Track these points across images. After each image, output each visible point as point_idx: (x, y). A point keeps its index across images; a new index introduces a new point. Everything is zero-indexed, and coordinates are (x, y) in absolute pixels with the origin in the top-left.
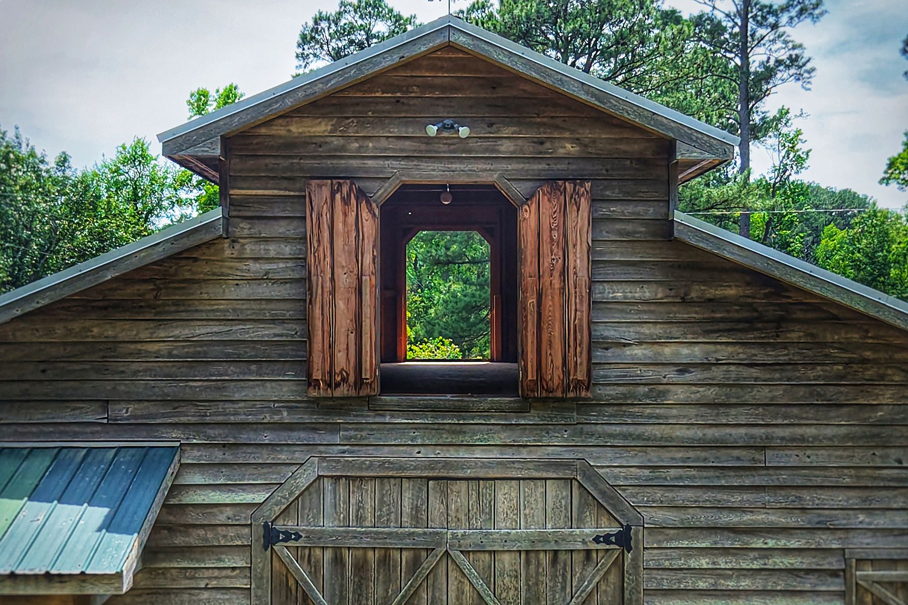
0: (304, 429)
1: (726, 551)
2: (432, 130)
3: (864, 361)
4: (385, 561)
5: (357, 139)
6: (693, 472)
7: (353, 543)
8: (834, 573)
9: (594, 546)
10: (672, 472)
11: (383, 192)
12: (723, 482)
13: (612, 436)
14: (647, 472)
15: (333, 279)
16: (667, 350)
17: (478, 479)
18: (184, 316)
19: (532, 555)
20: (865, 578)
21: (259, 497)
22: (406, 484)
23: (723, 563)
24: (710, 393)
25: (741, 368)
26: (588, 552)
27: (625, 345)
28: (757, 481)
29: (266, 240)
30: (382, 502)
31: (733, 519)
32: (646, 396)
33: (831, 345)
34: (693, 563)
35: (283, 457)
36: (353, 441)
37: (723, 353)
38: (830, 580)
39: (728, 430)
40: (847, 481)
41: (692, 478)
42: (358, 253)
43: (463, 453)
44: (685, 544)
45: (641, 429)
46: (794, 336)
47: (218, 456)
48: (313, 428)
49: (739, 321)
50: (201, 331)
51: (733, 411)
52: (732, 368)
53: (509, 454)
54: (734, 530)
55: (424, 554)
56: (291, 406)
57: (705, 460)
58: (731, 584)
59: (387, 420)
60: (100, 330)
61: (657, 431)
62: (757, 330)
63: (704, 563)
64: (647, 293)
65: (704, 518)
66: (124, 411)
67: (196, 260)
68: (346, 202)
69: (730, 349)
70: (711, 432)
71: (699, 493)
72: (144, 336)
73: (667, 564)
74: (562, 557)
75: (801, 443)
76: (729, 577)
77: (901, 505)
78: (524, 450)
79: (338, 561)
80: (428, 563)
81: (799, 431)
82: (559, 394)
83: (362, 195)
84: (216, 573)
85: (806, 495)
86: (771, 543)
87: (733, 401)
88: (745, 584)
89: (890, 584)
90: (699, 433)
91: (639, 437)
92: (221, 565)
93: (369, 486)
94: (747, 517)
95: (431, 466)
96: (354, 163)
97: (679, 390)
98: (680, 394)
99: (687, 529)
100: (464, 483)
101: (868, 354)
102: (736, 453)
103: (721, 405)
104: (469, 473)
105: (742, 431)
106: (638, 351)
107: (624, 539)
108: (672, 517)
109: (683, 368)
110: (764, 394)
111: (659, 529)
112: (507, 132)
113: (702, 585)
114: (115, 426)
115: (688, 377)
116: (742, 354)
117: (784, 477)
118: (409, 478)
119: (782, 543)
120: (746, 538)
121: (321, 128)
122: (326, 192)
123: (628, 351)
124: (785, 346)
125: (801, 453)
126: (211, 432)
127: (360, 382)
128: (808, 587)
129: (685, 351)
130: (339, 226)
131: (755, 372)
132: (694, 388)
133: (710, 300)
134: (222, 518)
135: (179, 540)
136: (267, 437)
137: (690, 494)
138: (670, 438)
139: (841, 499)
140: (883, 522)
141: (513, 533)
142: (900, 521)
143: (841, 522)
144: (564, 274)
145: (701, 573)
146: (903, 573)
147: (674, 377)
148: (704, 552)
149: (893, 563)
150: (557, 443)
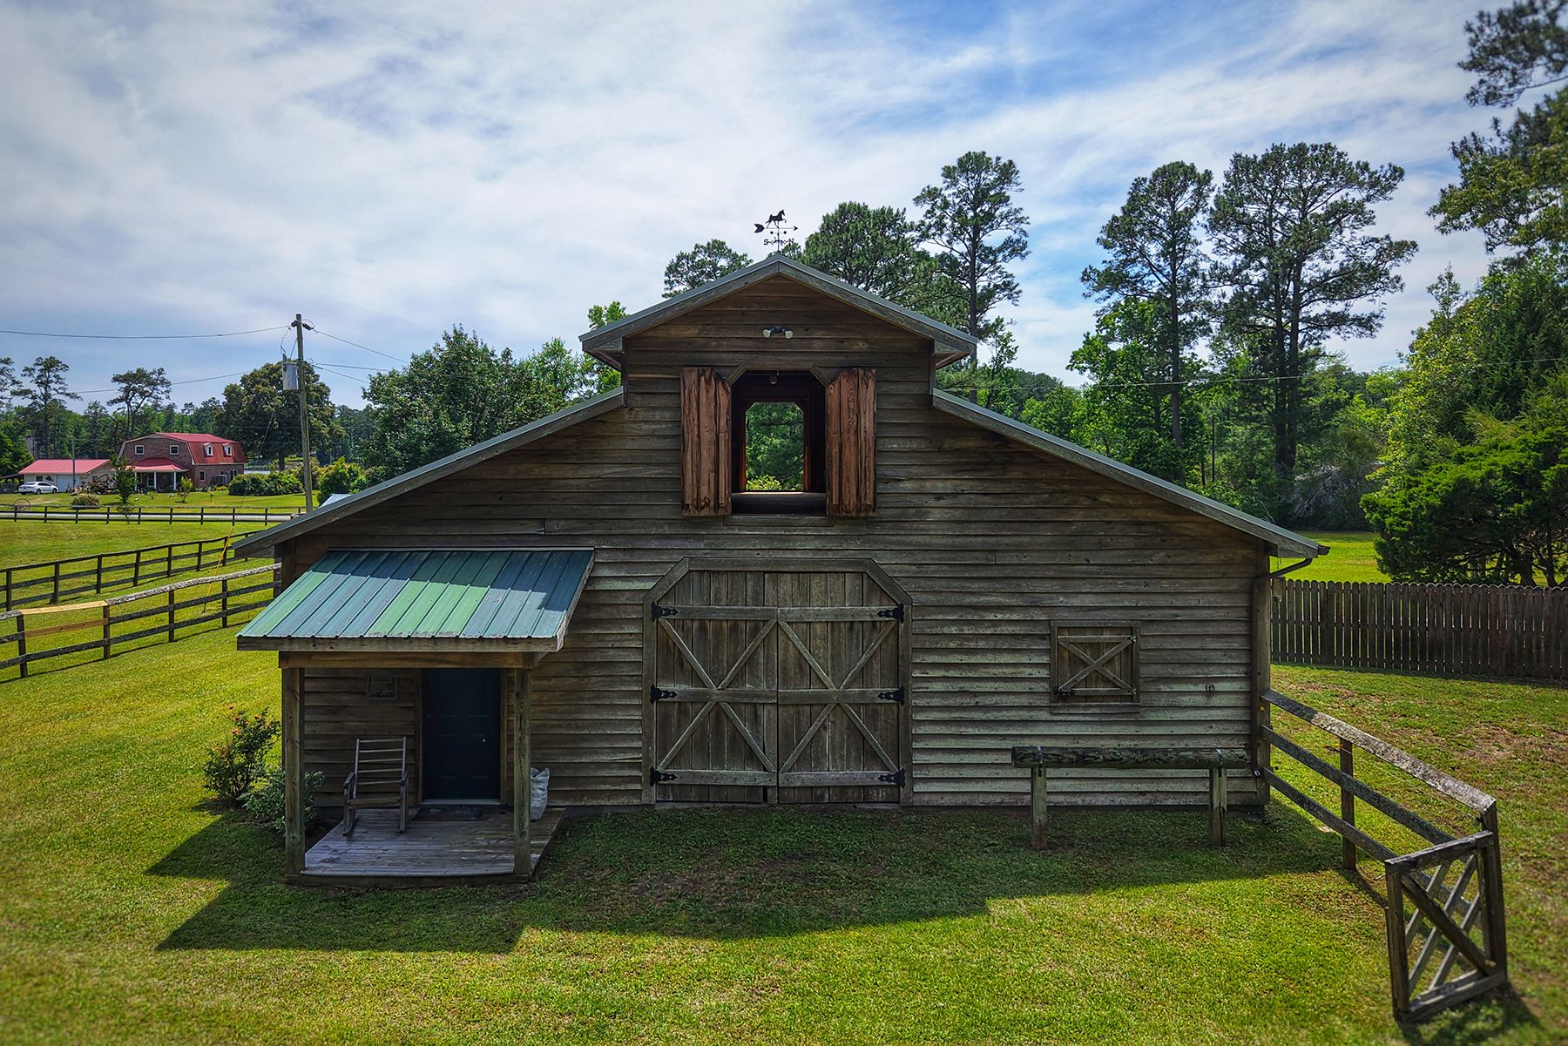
0: (679, 539)
1: (969, 622)
2: (767, 333)
3: (1063, 491)
4: (735, 627)
5: (716, 339)
6: (946, 568)
7: (714, 616)
8: (1042, 637)
9: (878, 619)
10: (932, 568)
11: (734, 375)
12: (967, 575)
13: (891, 543)
14: (914, 568)
15: (699, 435)
16: (928, 484)
17: (799, 572)
18: (596, 461)
19: (836, 625)
20: (1064, 640)
21: (649, 585)
22: (749, 576)
23: (966, 630)
24: (958, 514)
25: (979, 496)
26: (874, 622)
27: (899, 480)
28: (990, 574)
29: (653, 409)
30: (732, 588)
31: (973, 599)
32: (914, 515)
34: (946, 630)
35: (665, 558)
36: (713, 547)
37: (966, 486)
38: (1040, 641)
39: (970, 539)
40: (1052, 574)
41: (945, 571)
42: (716, 418)
43: (788, 555)
44: (940, 617)
45: (911, 538)
46: (1015, 474)
47: (620, 557)
48: (686, 537)
49: (978, 464)
50: (609, 471)
51: (973, 526)
52: (973, 496)
53: (819, 556)
54: (975, 608)
55: (761, 624)
56: (670, 522)
57: (954, 559)
58: (972, 645)
59: (736, 532)
60: (541, 471)
61: (921, 539)
62: (988, 470)
63: (954, 630)
64: (914, 445)
65: (953, 600)
66: (555, 527)
67: (604, 422)
68: (708, 382)
69: (971, 483)
70: (960, 540)
71: (950, 582)
72: (570, 474)
73: (928, 631)
74: (856, 626)
75: (1019, 549)
76: (972, 640)
77: (1088, 590)
78: (830, 553)
79: (703, 628)
80: (764, 631)
81: (1019, 539)
82: (854, 514)
83: (719, 378)
84: (619, 637)
85: (1024, 583)
86: (1000, 617)
87: (974, 519)
88: (982, 644)
89: (1081, 644)
90: (950, 541)
91: (909, 544)
92: (623, 632)
93: (724, 577)
94: (982, 599)
95: (767, 562)
96: (714, 356)
97: (937, 511)
98: (936, 515)
99: (941, 607)
100: (789, 576)
101: (1066, 487)
102: (975, 554)
103: (965, 521)
104: (792, 568)
105: (980, 539)
106: (908, 485)
107: (899, 614)
108: (931, 598)
109: (939, 496)
110: (994, 515)
111: (924, 607)
112: (818, 335)
113: (952, 645)
114: (549, 537)
115: (942, 502)
116: (979, 487)
117: (1008, 572)
118: (751, 572)
119: (1007, 616)
120: (982, 613)
121: (691, 332)
122: (694, 376)
123: (901, 485)
124: (1009, 481)
125: (1020, 555)
126: (615, 541)
127: (717, 506)
128: (1025, 646)
129: (940, 484)
130: (703, 399)
131: (987, 499)
132: (947, 510)
133: (958, 450)
134: (623, 600)
135: (593, 615)
136: (654, 544)
137: (944, 583)
138: (930, 545)
139: (1047, 586)
140: (1075, 602)
141: (822, 609)
142: (1088, 601)
143: (1047, 602)
144: (857, 431)
145: (951, 636)
146: (1089, 636)
147: (932, 502)
148: (953, 622)
149: (1083, 629)
150: (853, 548)
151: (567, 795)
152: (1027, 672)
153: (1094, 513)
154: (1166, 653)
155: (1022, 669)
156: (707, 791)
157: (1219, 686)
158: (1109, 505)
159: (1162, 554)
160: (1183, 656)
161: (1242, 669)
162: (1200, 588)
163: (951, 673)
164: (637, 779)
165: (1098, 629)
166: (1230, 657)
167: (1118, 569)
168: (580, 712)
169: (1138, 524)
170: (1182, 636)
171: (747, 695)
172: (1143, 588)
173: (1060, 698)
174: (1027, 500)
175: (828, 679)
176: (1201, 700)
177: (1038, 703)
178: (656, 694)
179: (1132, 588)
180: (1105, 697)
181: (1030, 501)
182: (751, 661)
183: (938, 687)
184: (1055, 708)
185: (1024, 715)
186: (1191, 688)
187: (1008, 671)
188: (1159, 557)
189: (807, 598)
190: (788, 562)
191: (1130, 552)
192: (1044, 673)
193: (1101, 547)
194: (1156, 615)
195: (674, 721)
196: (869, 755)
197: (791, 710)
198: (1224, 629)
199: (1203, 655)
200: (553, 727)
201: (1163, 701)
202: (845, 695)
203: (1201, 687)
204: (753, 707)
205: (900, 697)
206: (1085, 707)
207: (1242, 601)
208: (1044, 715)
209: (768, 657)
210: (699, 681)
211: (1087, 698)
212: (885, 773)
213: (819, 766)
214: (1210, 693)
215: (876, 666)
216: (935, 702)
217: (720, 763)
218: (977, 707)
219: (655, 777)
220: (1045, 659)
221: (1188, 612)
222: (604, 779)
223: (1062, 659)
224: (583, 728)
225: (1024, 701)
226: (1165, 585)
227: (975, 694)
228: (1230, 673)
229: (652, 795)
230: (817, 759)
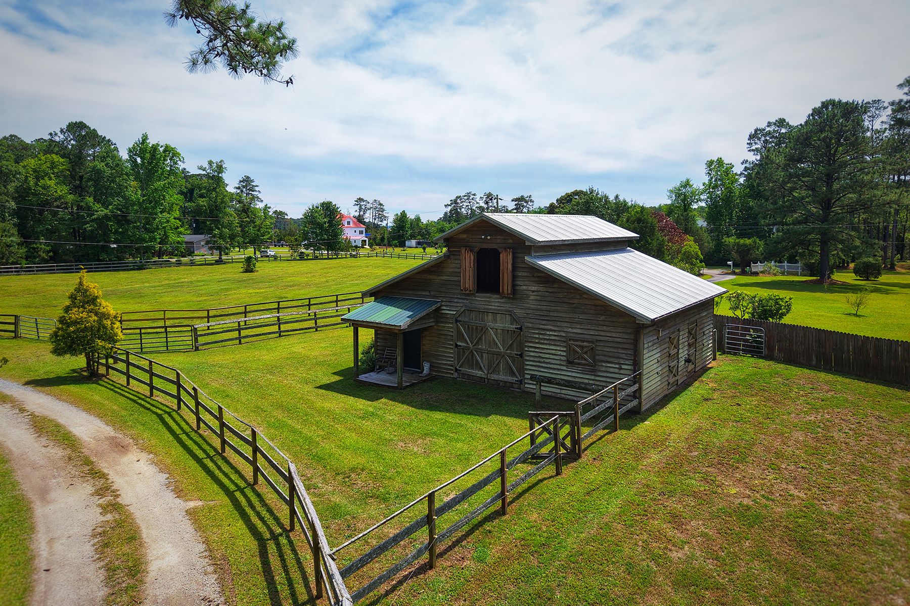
0: (462, 299)
1: (541, 334)
2: (483, 237)
3: (571, 293)
4: (477, 328)
5: (471, 238)
7: (471, 324)
8: (564, 342)
10: (531, 315)
11: (476, 250)
12: (541, 318)
13: (519, 306)
14: (525, 314)
15: (465, 269)
16: (530, 287)
17: (494, 313)
19: (504, 331)
20: (571, 343)
21: (455, 313)
22: (481, 313)
23: (541, 337)
24: (539, 298)
26: (514, 331)
28: (548, 319)
29: (456, 260)
30: (476, 316)
31: (542, 327)
32: (526, 297)
33: (564, 288)
34: (535, 336)
35: (458, 305)
36: (471, 303)
37: (541, 289)
39: (542, 306)
40: (567, 320)
41: (534, 316)
42: (470, 263)
43: (490, 307)
44: (533, 331)
45: (525, 305)
46: (556, 286)
47: (448, 304)
48: (464, 299)
49: (545, 282)
50: (445, 278)
51: (544, 302)
52: (543, 292)
53: (499, 308)
54: (543, 329)
55: (483, 328)
56: (460, 294)
57: (537, 313)
58: (543, 342)
59: (477, 299)
60: (429, 277)
61: (528, 305)
62: (548, 283)
63: (537, 336)
64: (525, 274)
65: (537, 326)
66: (432, 293)
68: (468, 252)
69: (543, 288)
70: (539, 307)
71: (536, 320)
72: (436, 278)
73: (530, 335)
74: (509, 331)
75: (557, 311)
76: (542, 340)
77: (579, 327)
78: (502, 308)
79: (468, 327)
80: (484, 330)
81: (557, 308)
82: (506, 296)
83: (471, 251)
85: (558, 323)
86: (551, 333)
87: (543, 300)
88: (545, 342)
89: (577, 346)
90: (536, 307)
92: (449, 326)
93: (474, 312)
94: (546, 327)
95: (484, 309)
96: (471, 243)
98: (532, 297)
99: (534, 329)
100: (491, 314)
101: (572, 291)
102: (544, 312)
103: (541, 301)
104: (491, 311)
105: (545, 307)
106: (524, 287)
107: (521, 329)
108: (530, 325)
109: (533, 292)
110: (549, 299)
111: (528, 327)
112: (499, 237)
113: (536, 341)
114: (431, 296)
115: (534, 294)
116: (545, 289)
117: (554, 318)
118: (481, 311)
119: (553, 333)
120: (546, 332)
121: (465, 236)
122: (464, 250)
123: (522, 287)
124: (554, 288)
125: (557, 313)
126: (446, 299)
127: (470, 291)
128: (559, 344)
129: (533, 288)
130: (466, 257)
131: (548, 293)
132: (535, 296)
133: (539, 276)
134: (448, 316)
135: (442, 320)
136: (456, 300)
137: (534, 320)
138: (530, 307)
139: (566, 324)
140: (575, 331)
141: (499, 325)
142: (579, 331)
143: (565, 330)
144: (507, 269)
145: (536, 338)
146: (580, 343)
147: (531, 294)
148: (537, 333)
149: (577, 341)
150: (508, 306)
151: (436, 371)
152: (559, 353)
153: (581, 300)
154: (604, 352)
155: (558, 352)
156: (470, 376)
157: (623, 367)
158: (586, 299)
159: (604, 317)
160: (611, 354)
161: (632, 361)
162: (617, 331)
163: (536, 350)
164: (452, 370)
165: (583, 341)
166: (627, 357)
167: (589, 321)
168: (438, 348)
169: (596, 306)
170: (610, 347)
171: (480, 349)
172: (597, 329)
173: (570, 363)
174: (559, 295)
175: (501, 348)
176: (617, 371)
177: (562, 364)
178: (457, 346)
179: (593, 328)
180: (584, 365)
181: (560, 295)
182: (480, 338)
183: (532, 354)
184: (568, 366)
185: (558, 367)
186: (614, 366)
187: (553, 352)
188: (602, 318)
189: (495, 321)
190: (490, 309)
191: (594, 315)
192: (564, 354)
193: (583, 313)
194: (601, 338)
195: (461, 354)
196: (512, 373)
197: (492, 355)
198: (625, 346)
199: (618, 354)
200: (432, 351)
201: (604, 369)
202: (506, 353)
203: (617, 366)
204: (481, 352)
205: (521, 355)
206: (578, 367)
207: (632, 337)
208: (564, 368)
209: (485, 338)
210: (468, 344)
211: (579, 364)
212: (517, 379)
213: (499, 374)
214: (621, 369)
215: (515, 345)
216: (532, 359)
217: (473, 369)
218: (544, 362)
219: (456, 370)
220: (565, 349)
221: (613, 339)
222: (444, 369)
223: (570, 351)
224: (439, 352)
225: (558, 362)
226: (605, 328)
227: (544, 358)
228: (627, 362)
229: (456, 375)
230: (498, 372)
